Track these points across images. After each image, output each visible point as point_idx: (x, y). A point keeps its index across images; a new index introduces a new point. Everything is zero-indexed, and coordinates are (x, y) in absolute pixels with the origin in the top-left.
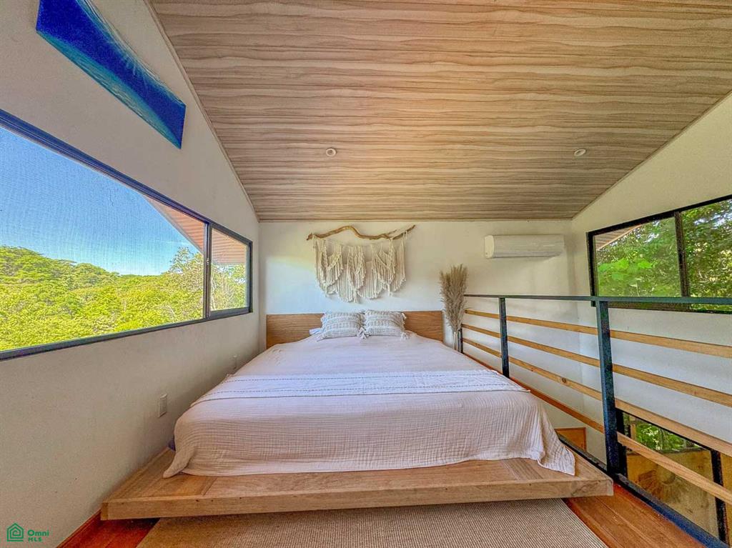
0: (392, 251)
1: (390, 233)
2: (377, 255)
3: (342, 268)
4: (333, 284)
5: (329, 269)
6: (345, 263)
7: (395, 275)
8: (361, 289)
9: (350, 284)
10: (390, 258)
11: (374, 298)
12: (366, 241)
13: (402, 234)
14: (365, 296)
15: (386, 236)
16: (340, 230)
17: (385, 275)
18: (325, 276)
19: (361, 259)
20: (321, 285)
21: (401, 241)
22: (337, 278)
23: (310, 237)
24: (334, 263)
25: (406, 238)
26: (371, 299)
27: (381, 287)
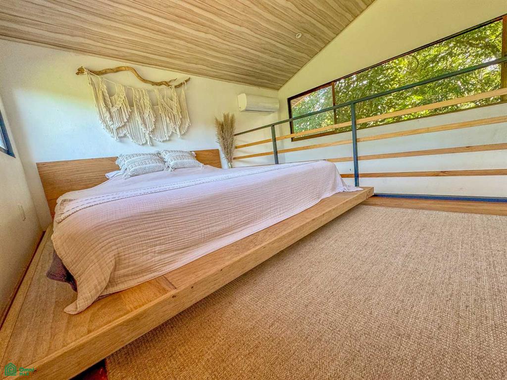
0: (175, 99)
1: (170, 81)
2: (162, 100)
3: (129, 110)
4: (123, 126)
5: (114, 110)
6: (131, 105)
7: (181, 119)
8: (153, 131)
9: (142, 127)
10: (175, 104)
11: (166, 141)
12: (149, 87)
13: (182, 84)
14: (157, 140)
15: (167, 84)
16: (118, 70)
17: (173, 118)
18: (111, 117)
19: (147, 102)
20: (107, 127)
21: (182, 90)
22: (126, 120)
23: (80, 71)
24: (119, 104)
25: (186, 87)
26: (163, 141)
27: (171, 130)
